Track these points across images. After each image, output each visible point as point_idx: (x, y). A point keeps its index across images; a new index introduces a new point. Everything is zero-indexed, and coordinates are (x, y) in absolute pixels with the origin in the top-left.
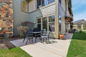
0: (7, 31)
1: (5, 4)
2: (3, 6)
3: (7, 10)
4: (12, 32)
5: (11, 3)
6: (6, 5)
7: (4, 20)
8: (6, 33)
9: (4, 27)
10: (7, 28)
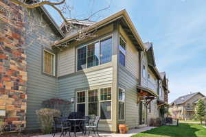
0: (15, 119)
1: (14, 62)
2: (9, 67)
3: (15, 73)
4: (24, 122)
5: (23, 58)
6: (14, 64)
7: (10, 96)
8: (14, 122)
9: (11, 110)
10: (15, 113)
